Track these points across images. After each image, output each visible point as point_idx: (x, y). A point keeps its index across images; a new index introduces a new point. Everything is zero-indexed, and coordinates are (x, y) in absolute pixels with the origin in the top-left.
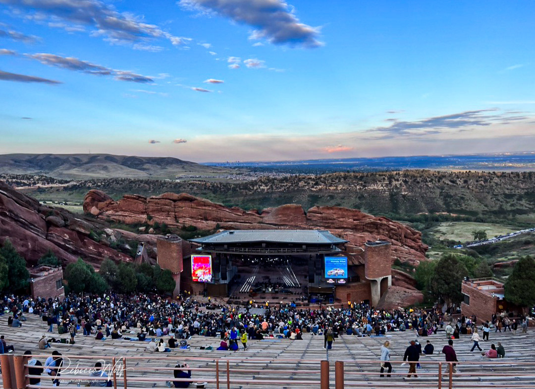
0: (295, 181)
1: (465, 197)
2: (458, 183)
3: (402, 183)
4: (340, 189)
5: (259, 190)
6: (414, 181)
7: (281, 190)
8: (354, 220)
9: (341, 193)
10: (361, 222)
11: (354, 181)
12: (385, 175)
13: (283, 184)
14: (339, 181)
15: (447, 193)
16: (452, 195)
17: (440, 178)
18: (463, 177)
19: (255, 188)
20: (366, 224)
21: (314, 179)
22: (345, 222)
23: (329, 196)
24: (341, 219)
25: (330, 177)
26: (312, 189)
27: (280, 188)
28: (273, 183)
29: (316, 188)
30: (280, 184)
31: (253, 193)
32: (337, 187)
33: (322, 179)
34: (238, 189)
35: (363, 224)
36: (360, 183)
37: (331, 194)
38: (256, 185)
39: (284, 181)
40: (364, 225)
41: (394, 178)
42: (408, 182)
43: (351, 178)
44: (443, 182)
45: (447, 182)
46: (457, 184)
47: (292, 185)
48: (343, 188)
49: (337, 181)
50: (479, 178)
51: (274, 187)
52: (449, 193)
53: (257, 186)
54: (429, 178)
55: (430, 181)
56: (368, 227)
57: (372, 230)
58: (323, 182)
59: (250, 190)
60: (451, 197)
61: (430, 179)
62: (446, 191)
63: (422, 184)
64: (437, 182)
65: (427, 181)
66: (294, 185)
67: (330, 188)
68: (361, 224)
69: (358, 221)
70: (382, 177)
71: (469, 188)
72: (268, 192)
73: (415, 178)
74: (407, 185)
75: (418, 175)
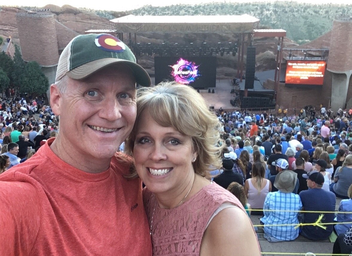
1: (325, 26)
3: (272, 13)
6: (283, 11)
12: (257, 5)
15: (310, 22)
16: (315, 24)
17: (306, 8)
18: (325, 8)
25: (209, 7)
36: (236, 12)
41: (265, 8)
42: (278, 12)
43: (227, 7)
44: (308, 12)
45: (311, 12)
46: (320, 14)
50: (339, 9)
52: (313, 22)
54: (295, 8)
55: (297, 11)
60: (313, 26)
61: (297, 9)
62: (310, 21)
63: (289, 14)
64: (303, 12)
65: (294, 11)
70: (255, 7)
71: (329, 18)
73: (284, 8)
74: (276, 14)
75: (287, 6)
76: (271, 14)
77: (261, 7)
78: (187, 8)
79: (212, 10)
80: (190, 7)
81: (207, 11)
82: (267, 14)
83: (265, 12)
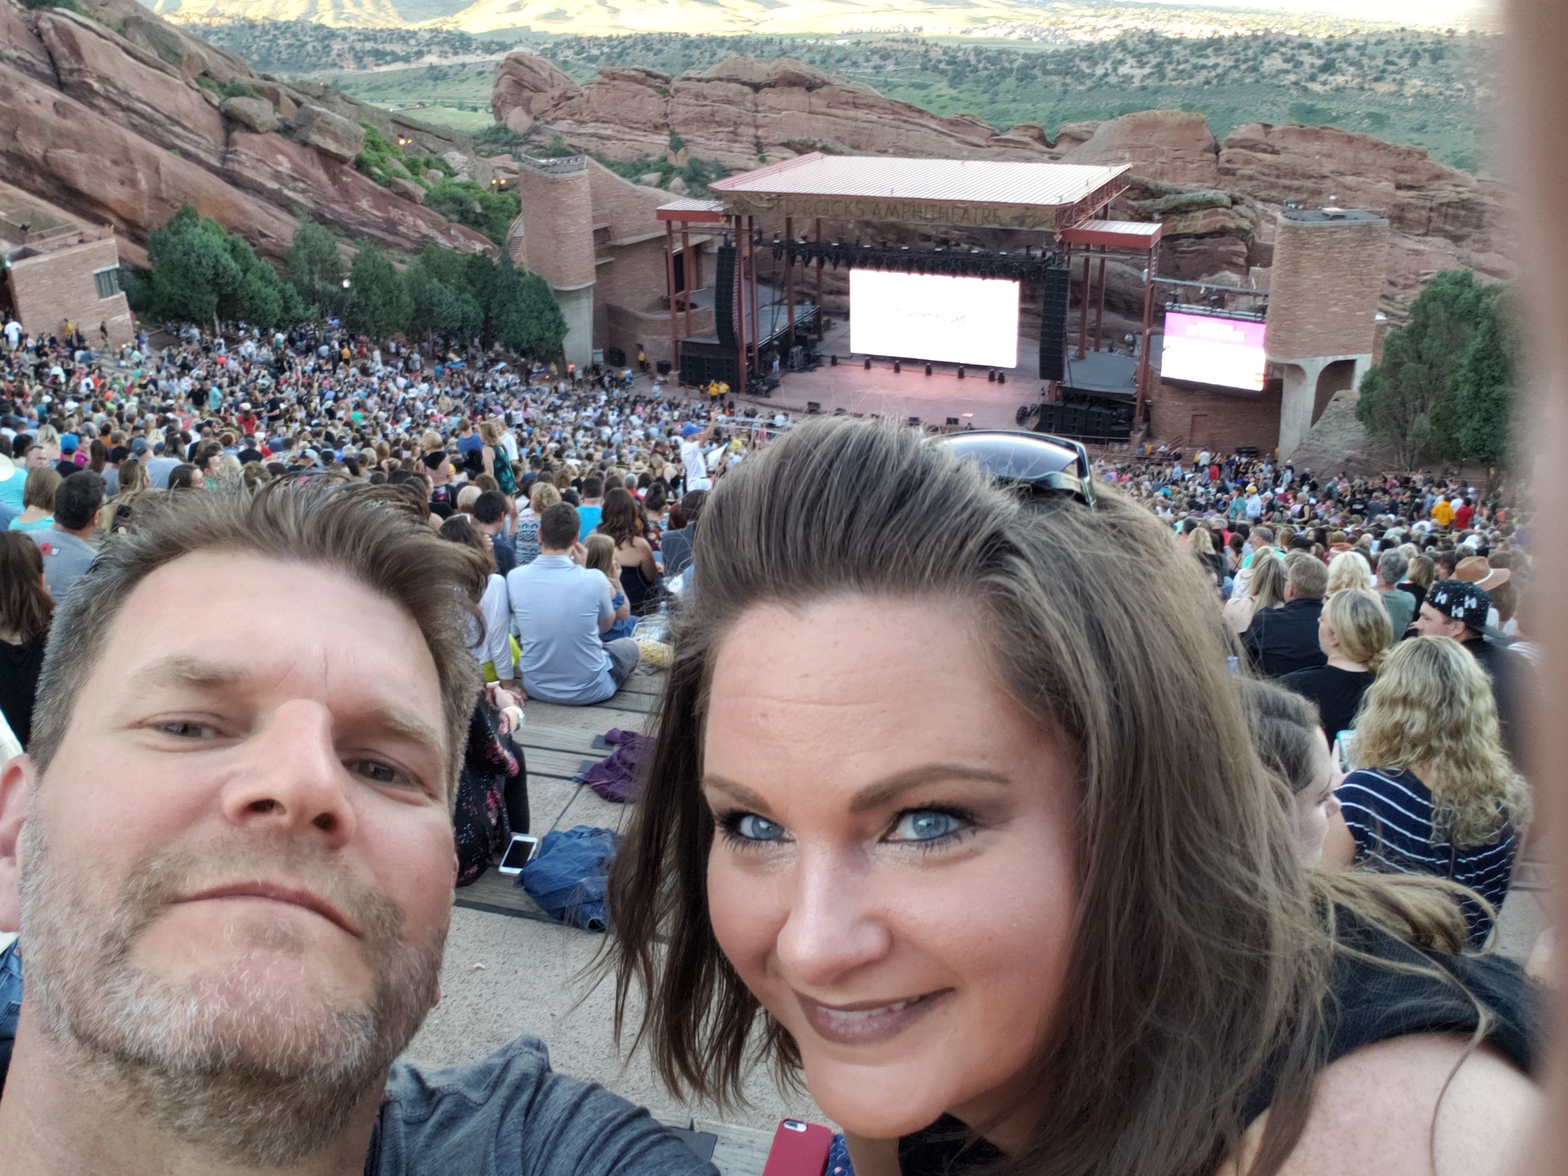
0: (1250, 53)
4: (1414, 96)
5: (1113, 79)
7: (1194, 82)
8: (1399, 187)
9: (1413, 109)
10: (1425, 198)
11: (1468, 70)
13: (1202, 61)
14: (1414, 64)
19: (1100, 71)
20: (1442, 205)
21: (1319, 49)
22: (1366, 192)
23: (1370, 115)
24: (1349, 180)
25: (1383, 48)
26: (1310, 85)
27: (1191, 77)
28: (1168, 54)
29: (1324, 83)
30: (1194, 60)
31: (1090, 89)
32: (1402, 83)
33: (1350, 52)
34: (1037, 72)
35: (1428, 204)
37: (1374, 109)
38: (1105, 59)
39: (1209, 51)
40: (1431, 210)
43: (1456, 56)
47: (1236, 67)
48: (1425, 91)
49: (1404, 63)
51: (1169, 69)
53: (1108, 65)
56: (1446, 216)
57: (1459, 232)
58: (1351, 64)
59: (1080, 76)
66: (1244, 67)
67: (1375, 85)
68: (1421, 203)
69: (1412, 193)
72: (1144, 88)
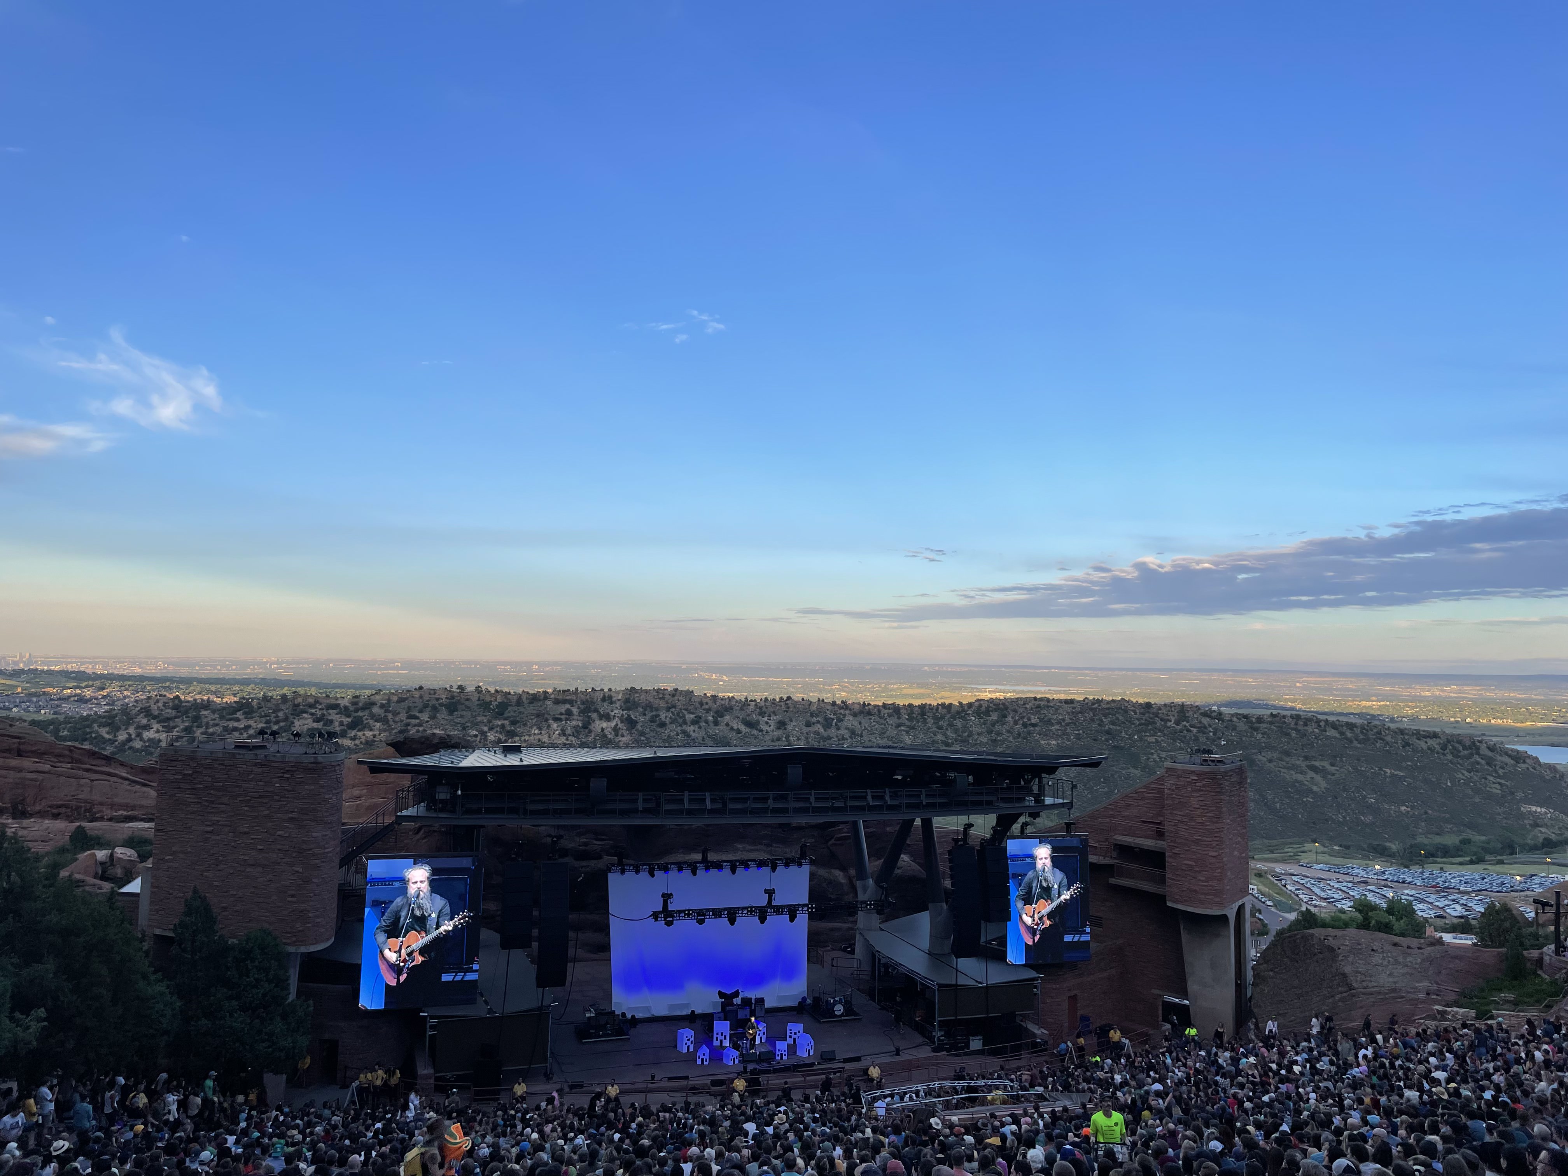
2: (765, 728)
3: (620, 725)
6: (652, 720)
12: (571, 702)
17: (719, 714)
18: (774, 712)
36: (500, 723)
41: (596, 711)
43: (468, 708)
44: (727, 725)
45: (737, 725)
46: (761, 731)
50: (812, 715)
54: (690, 712)
55: (693, 723)
61: (692, 716)
63: (672, 730)
64: (712, 725)
65: (685, 722)
70: (563, 708)
73: (654, 713)
74: (633, 731)
75: (662, 704)
76: (616, 730)
77: (582, 707)
78: (321, 709)
79: (417, 718)
80: (335, 706)
81: (397, 719)
82: (603, 730)
83: (597, 722)
